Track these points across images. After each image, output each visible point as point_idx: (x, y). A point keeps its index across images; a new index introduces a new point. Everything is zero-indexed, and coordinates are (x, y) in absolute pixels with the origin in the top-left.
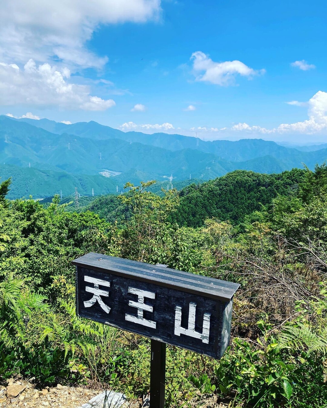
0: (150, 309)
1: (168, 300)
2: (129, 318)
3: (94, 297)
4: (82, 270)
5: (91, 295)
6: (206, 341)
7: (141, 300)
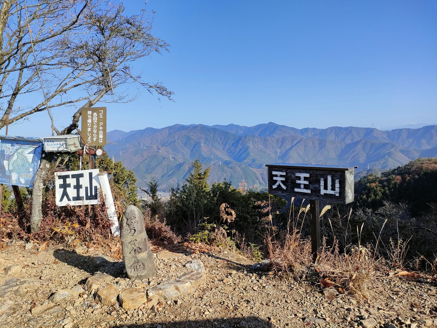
0: (307, 183)
1: (316, 176)
2: (296, 190)
3: (278, 182)
4: (271, 169)
5: (276, 181)
6: (337, 195)
7: (302, 179)
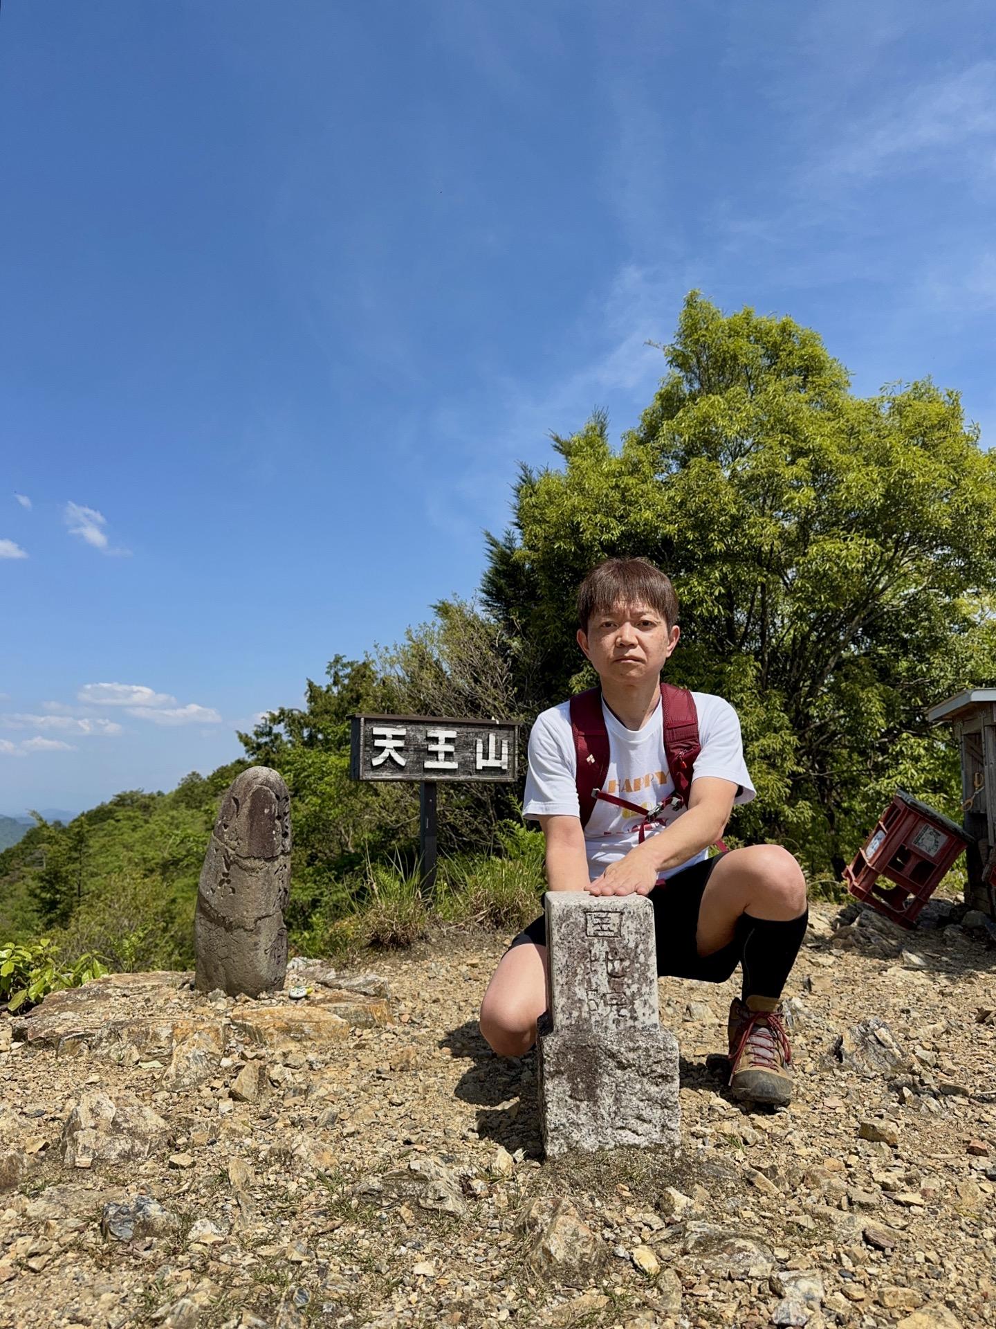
0: (450, 748)
1: (467, 737)
2: (427, 764)
3: (386, 750)
5: (382, 749)
6: (505, 767)
7: (442, 741)
